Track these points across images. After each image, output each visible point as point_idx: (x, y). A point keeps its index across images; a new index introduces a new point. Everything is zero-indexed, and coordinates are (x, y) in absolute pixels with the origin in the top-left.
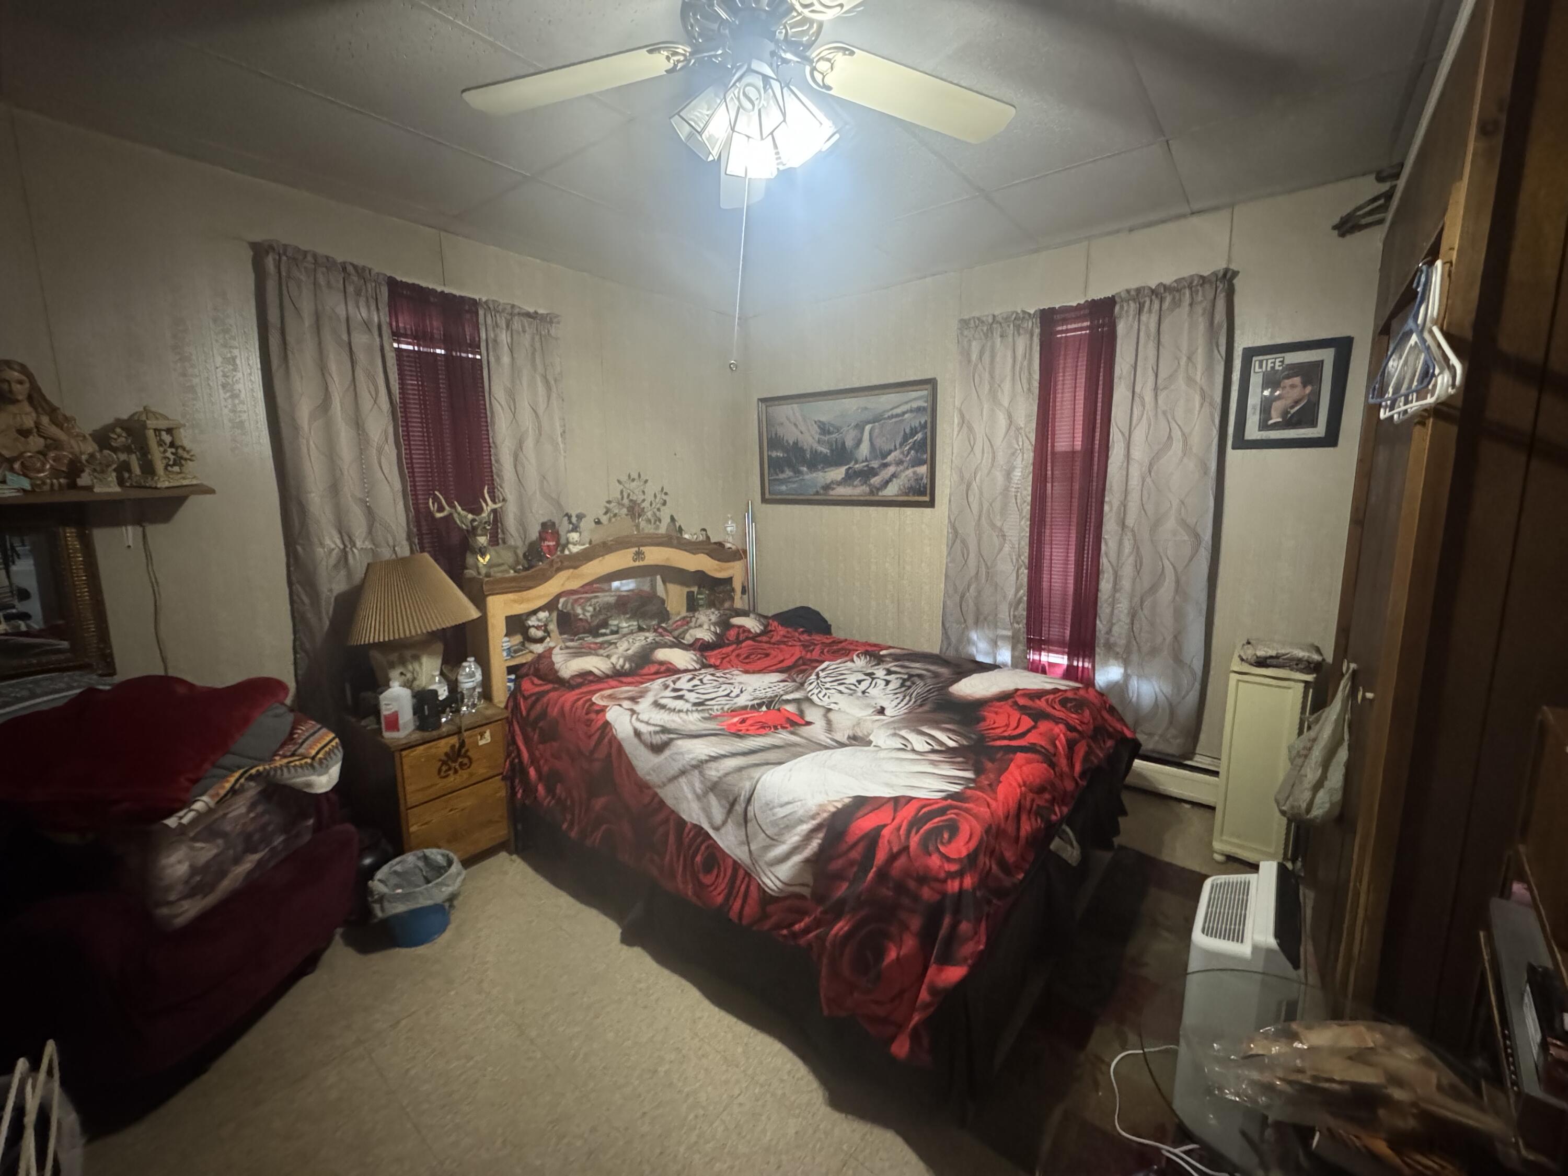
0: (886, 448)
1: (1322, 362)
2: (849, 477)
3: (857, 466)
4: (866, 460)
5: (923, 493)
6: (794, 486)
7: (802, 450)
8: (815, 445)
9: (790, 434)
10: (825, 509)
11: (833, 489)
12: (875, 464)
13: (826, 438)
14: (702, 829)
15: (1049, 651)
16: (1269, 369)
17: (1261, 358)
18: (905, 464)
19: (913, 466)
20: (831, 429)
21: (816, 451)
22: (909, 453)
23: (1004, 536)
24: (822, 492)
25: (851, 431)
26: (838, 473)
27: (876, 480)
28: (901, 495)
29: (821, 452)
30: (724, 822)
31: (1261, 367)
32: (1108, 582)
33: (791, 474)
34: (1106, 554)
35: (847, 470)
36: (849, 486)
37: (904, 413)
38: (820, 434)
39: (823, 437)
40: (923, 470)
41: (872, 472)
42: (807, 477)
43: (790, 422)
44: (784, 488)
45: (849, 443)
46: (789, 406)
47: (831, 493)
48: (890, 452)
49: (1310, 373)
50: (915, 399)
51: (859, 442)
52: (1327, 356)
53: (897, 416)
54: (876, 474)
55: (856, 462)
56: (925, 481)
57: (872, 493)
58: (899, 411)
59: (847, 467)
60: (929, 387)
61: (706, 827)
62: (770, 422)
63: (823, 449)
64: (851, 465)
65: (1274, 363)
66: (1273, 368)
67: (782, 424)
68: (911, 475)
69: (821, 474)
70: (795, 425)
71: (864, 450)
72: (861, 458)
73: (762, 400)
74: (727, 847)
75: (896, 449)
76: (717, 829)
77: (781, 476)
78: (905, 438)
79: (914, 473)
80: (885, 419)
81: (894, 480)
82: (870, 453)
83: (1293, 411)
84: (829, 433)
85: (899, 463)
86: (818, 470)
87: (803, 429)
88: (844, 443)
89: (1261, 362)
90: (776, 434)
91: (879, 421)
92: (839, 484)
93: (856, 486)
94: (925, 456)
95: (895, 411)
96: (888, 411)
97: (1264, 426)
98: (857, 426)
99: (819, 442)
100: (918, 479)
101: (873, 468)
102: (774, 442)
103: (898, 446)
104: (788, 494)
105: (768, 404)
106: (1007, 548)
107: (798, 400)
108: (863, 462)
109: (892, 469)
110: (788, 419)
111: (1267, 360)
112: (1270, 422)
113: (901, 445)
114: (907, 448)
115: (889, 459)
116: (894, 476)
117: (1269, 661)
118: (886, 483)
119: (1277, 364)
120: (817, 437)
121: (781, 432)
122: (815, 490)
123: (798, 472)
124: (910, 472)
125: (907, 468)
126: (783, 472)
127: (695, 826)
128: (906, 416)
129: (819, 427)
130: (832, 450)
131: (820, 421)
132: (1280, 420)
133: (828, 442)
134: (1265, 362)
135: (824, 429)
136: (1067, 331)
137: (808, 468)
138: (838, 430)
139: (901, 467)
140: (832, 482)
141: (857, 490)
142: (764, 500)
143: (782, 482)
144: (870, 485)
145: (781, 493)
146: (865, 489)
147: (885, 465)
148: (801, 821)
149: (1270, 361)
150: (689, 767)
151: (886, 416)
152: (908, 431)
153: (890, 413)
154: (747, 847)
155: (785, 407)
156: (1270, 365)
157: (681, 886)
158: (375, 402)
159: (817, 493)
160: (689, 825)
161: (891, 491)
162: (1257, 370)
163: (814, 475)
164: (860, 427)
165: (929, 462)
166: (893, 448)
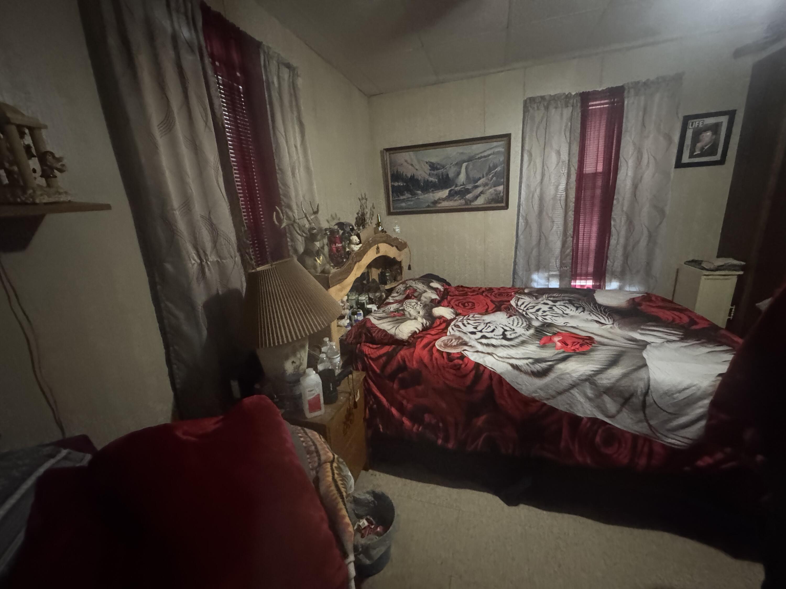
0: (477, 176)
1: (722, 122)
2: (451, 196)
3: (456, 189)
4: (463, 184)
5: (502, 202)
6: (412, 203)
7: (417, 180)
8: (427, 177)
9: (408, 171)
10: (434, 216)
11: (440, 203)
12: (469, 187)
13: (435, 172)
14: (598, 419)
15: (581, 279)
16: (696, 126)
17: (693, 121)
18: (489, 186)
19: (494, 187)
20: (438, 166)
21: (428, 180)
22: (492, 178)
23: (553, 222)
24: (432, 205)
25: (452, 167)
26: (444, 193)
27: (469, 196)
28: (486, 204)
29: (432, 182)
30: (619, 412)
31: (692, 125)
32: (615, 240)
33: (410, 196)
34: (614, 226)
35: (450, 191)
36: (451, 200)
37: (489, 155)
38: (430, 170)
39: (433, 172)
40: (501, 188)
41: (468, 191)
42: (421, 197)
43: (408, 163)
44: (403, 204)
45: (451, 175)
46: (407, 153)
47: (439, 205)
48: (480, 179)
49: (715, 128)
50: (496, 147)
51: (459, 174)
52: (724, 120)
53: (485, 157)
54: (469, 193)
55: (456, 187)
56: (502, 194)
57: (466, 204)
58: (485, 154)
59: (450, 189)
60: (505, 139)
61: (601, 417)
62: (392, 164)
63: (432, 179)
64: (453, 188)
65: (699, 123)
66: (698, 126)
67: (402, 164)
68: (493, 191)
69: (431, 194)
70: (412, 165)
71: (462, 178)
72: (459, 184)
73: (387, 150)
74: (625, 427)
75: (483, 177)
76: (612, 417)
77: (402, 198)
78: (490, 170)
79: (495, 190)
80: (476, 159)
81: (482, 195)
82: (466, 179)
83: (706, 148)
84: (438, 169)
85: (485, 185)
86: (429, 192)
87: (417, 167)
88: (448, 175)
89: (693, 123)
90: (397, 171)
91: (471, 161)
92: (444, 200)
93: (456, 200)
94: (502, 180)
95: (483, 155)
96: (478, 154)
97: (691, 156)
98: (457, 164)
99: (430, 175)
100: (497, 194)
101: (468, 189)
102: (396, 177)
103: (485, 175)
104: (406, 208)
105: (391, 152)
106: (555, 228)
107: (412, 149)
108: (461, 185)
109: (480, 189)
110: (406, 161)
111: (696, 122)
112: (695, 154)
113: (487, 174)
114: (491, 176)
115: (479, 183)
116: (482, 193)
117: (720, 268)
118: (476, 197)
119: (701, 124)
120: (428, 172)
121: (401, 170)
122: (427, 204)
123: (414, 194)
124: (492, 190)
125: (491, 188)
126: (403, 195)
127: (589, 419)
128: (490, 157)
129: (430, 166)
130: (439, 180)
131: (431, 162)
132: (699, 152)
133: (436, 175)
134: (694, 123)
135: (433, 167)
136: (596, 105)
137: (422, 192)
138: (443, 167)
139: (487, 188)
140: (439, 199)
141: (457, 202)
142: (390, 213)
143: (403, 201)
144: (465, 199)
145: (402, 208)
146: (463, 201)
147: (476, 187)
148: (701, 398)
149: (697, 123)
150: (578, 381)
151: (477, 157)
152: (491, 165)
153: (479, 156)
154: (645, 424)
155: (404, 154)
156: (697, 125)
157: (580, 459)
158: (206, 124)
159: (429, 206)
160: (585, 420)
161: (480, 202)
162: (690, 127)
163: (426, 195)
164: (459, 165)
165: (505, 183)
166: (481, 176)
